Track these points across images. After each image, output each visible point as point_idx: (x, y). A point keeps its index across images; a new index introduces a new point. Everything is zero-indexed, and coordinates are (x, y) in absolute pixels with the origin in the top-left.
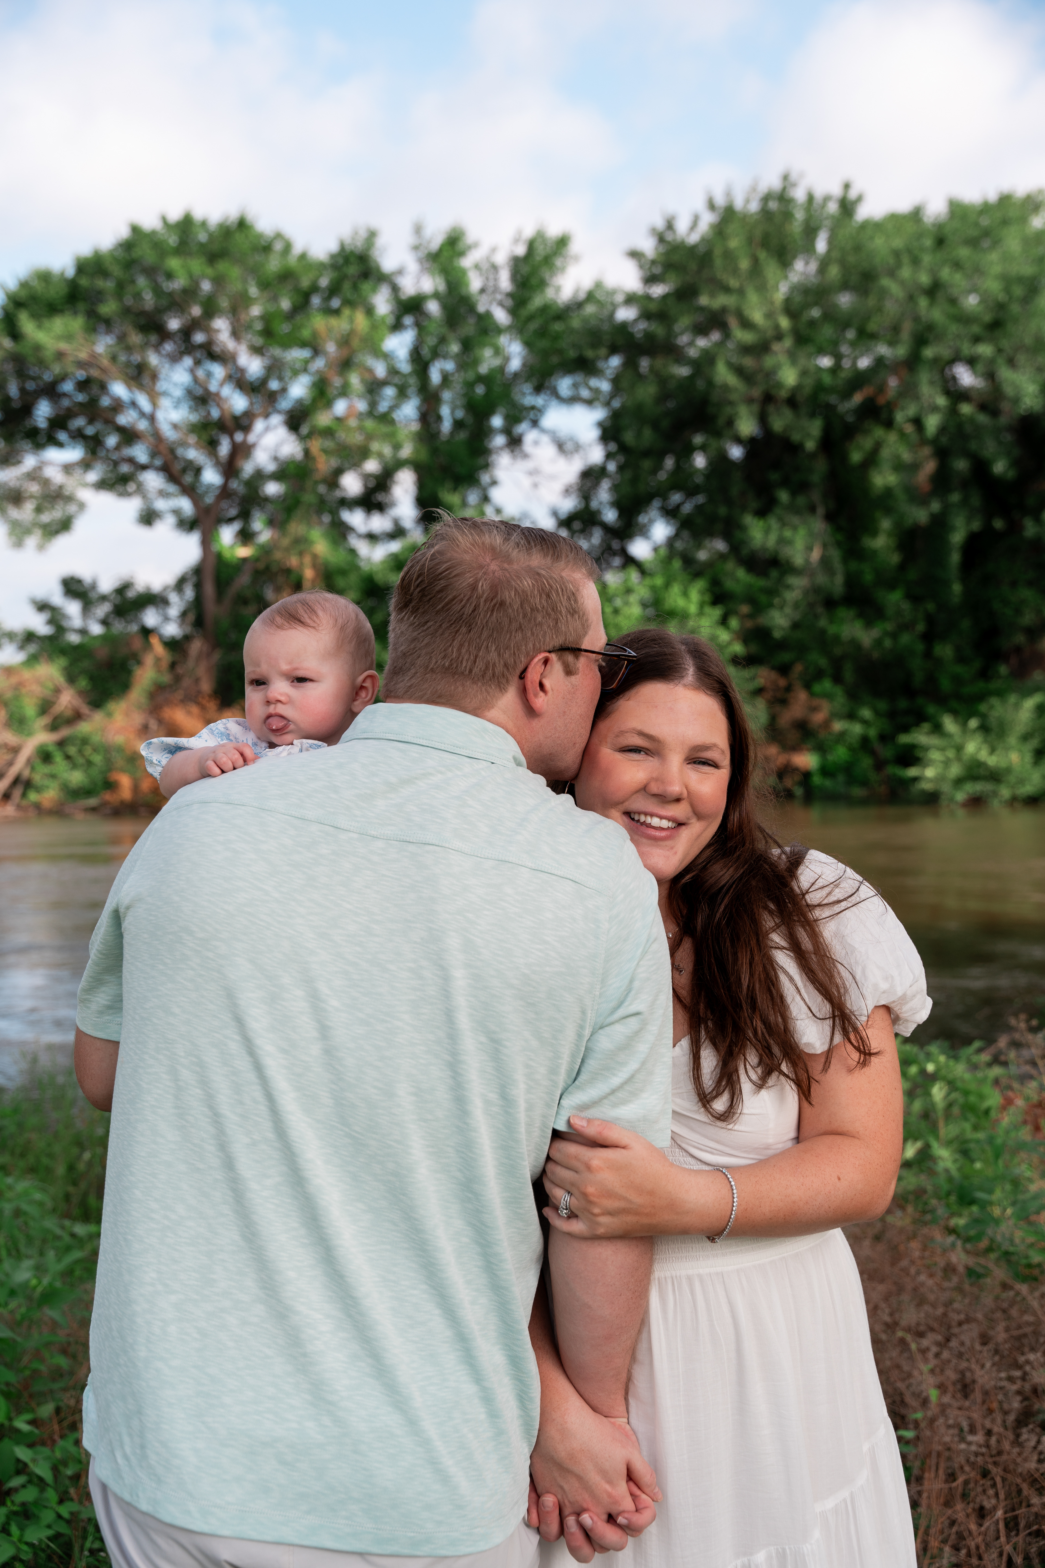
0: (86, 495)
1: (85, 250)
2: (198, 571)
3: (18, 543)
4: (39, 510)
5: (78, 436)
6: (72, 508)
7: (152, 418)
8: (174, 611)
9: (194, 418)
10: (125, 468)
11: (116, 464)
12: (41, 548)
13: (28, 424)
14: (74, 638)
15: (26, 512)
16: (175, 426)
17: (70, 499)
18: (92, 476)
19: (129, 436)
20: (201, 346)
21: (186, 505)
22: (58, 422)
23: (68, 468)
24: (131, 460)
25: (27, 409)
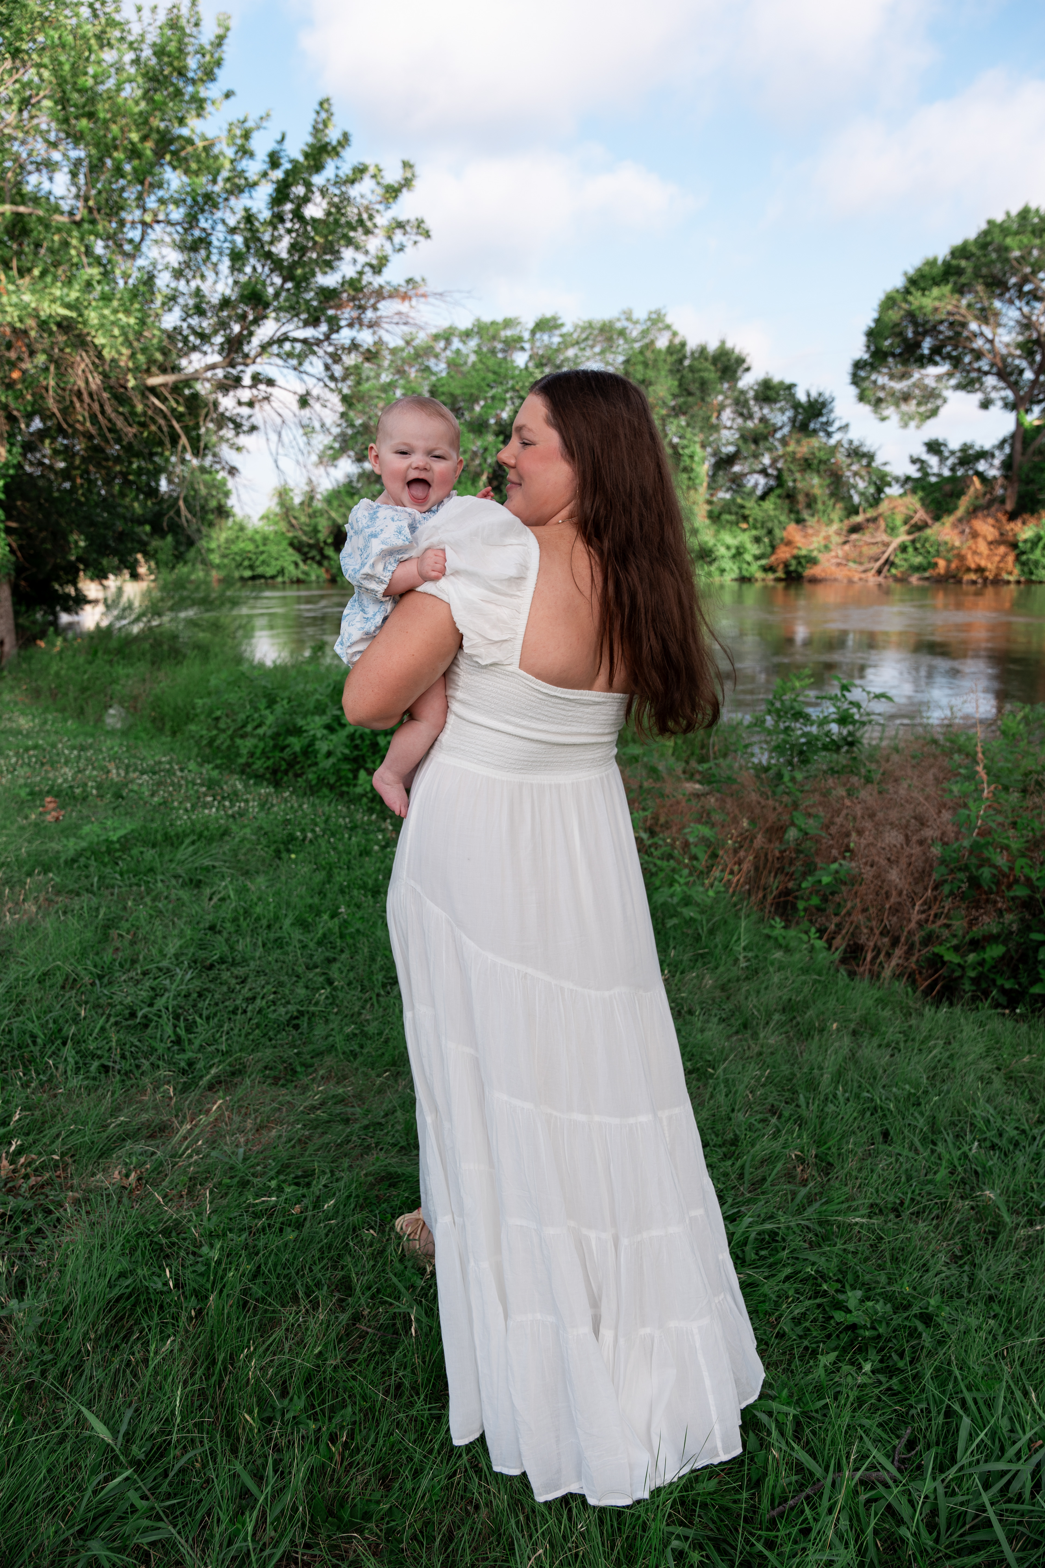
0: (948, 393)
1: (958, 241)
2: (1013, 436)
3: (905, 425)
4: (919, 404)
5: (949, 357)
6: (939, 402)
7: (991, 342)
8: (997, 462)
9: (1020, 338)
10: (974, 375)
11: (968, 372)
12: (918, 427)
13: (919, 352)
14: (933, 479)
15: (911, 407)
16: (1007, 345)
17: (939, 396)
18: (953, 382)
19: (978, 355)
20: (1029, 292)
21: (1009, 394)
22: (936, 350)
23: (939, 378)
24: (979, 370)
25: (918, 345)
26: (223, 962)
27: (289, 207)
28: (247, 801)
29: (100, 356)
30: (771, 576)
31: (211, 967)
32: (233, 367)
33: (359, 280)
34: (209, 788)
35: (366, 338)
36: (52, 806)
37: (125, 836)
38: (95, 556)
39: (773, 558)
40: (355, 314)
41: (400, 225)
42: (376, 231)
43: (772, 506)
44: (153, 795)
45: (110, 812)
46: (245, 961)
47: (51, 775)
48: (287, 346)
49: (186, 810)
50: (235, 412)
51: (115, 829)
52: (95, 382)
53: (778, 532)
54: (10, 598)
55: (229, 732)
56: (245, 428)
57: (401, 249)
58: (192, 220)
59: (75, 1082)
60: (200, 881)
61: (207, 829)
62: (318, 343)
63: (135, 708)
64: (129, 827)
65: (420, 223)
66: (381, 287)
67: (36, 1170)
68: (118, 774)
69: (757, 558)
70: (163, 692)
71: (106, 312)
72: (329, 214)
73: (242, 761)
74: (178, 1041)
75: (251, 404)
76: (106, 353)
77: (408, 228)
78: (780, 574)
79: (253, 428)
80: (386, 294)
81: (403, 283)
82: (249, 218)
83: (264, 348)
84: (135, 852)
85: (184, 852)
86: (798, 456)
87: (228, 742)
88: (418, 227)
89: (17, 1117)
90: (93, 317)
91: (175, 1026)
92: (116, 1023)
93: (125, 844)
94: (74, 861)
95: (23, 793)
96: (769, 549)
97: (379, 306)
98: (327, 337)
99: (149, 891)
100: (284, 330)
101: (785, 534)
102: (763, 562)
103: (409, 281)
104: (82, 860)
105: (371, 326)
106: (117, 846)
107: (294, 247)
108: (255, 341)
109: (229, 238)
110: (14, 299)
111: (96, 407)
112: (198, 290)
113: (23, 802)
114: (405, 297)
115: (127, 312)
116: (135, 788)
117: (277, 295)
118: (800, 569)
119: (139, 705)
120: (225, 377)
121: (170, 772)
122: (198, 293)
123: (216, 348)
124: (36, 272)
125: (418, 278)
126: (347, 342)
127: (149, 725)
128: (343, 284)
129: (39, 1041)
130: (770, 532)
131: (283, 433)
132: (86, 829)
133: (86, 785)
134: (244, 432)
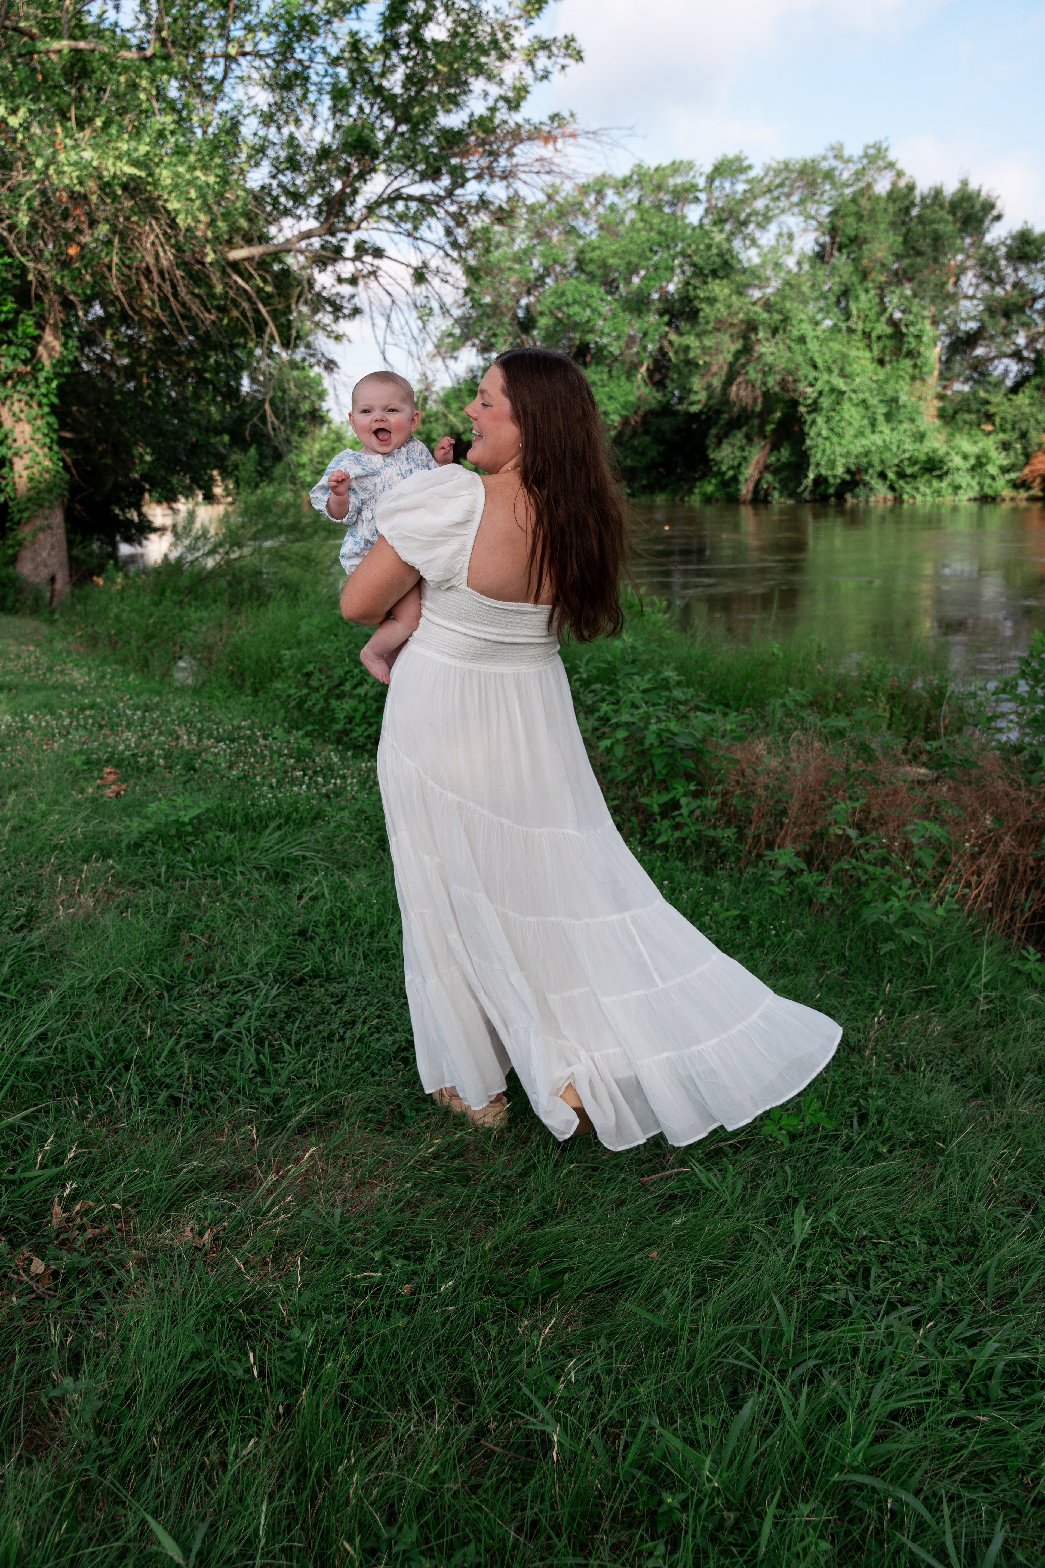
26: (316, 977)
27: (405, 28)
28: (344, 777)
29: (173, 224)
30: (1023, 494)
31: (301, 981)
32: (333, 234)
33: (491, 119)
34: (298, 760)
35: (498, 192)
36: (112, 777)
37: (197, 817)
38: (163, 473)
39: (1026, 471)
40: (484, 162)
41: (545, 45)
42: (514, 54)
43: (1026, 401)
44: (230, 768)
45: (180, 787)
46: (342, 976)
47: (110, 740)
48: (400, 206)
49: (271, 787)
50: (334, 291)
51: (186, 808)
52: (167, 257)
53: (1033, 435)
54: (63, 525)
55: (323, 692)
56: (346, 312)
57: (545, 76)
58: (285, 50)
59: (139, 1115)
60: (288, 875)
61: (296, 810)
62: (438, 200)
63: (210, 660)
64: (204, 806)
65: (569, 41)
66: (518, 126)
67: (93, 1221)
68: (190, 741)
69: (1005, 470)
70: (244, 641)
71: (181, 169)
72: (454, 35)
73: (338, 727)
74: (262, 1071)
75: (353, 281)
76: (180, 220)
77: (554, 49)
78: (1037, 492)
79: (356, 311)
80: (524, 135)
81: (546, 120)
82: (355, 45)
83: (371, 209)
84: (210, 836)
85: (268, 838)
87: (322, 704)
88: (568, 47)
89: (72, 1154)
90: (165, 176)
91: (258, 1053)
92: (188, 1046)
93: (199, 825)
94: (138, 845)
95: (78, 761)
96: (1021, 459)
97: (516, 150)
98: (450, 193)
99: (226, 885)
100: (396, 185)
101: (1044, 438)
102: (1013, 475)
103: (554, 117)
104: (148, 845)
105: (504, 177)
106: (189, 828)
107: (409, 80)
108: (361, 201)
109: (330, 71)
110: (73, 157)
111: (167, 288)
112: (292, 137)
113: (78, 773)
114: (549, 138)
115: (206, 168)
116: (211, 759)
117: (388, 141)
119: (214, 657)
120: (323, 247)
121: (250, 739)
122: (292, 141)
123: (312, 211)
124: (98, 123)
125: (565, 114)
126: (475, 199)
127: (226, 681)
128: (470, 125)
129: (97, 1063)
130: (1024, 435)
131: (393, 316)
132: (153, 807)
133: (152, 753)
134: (345, 316)
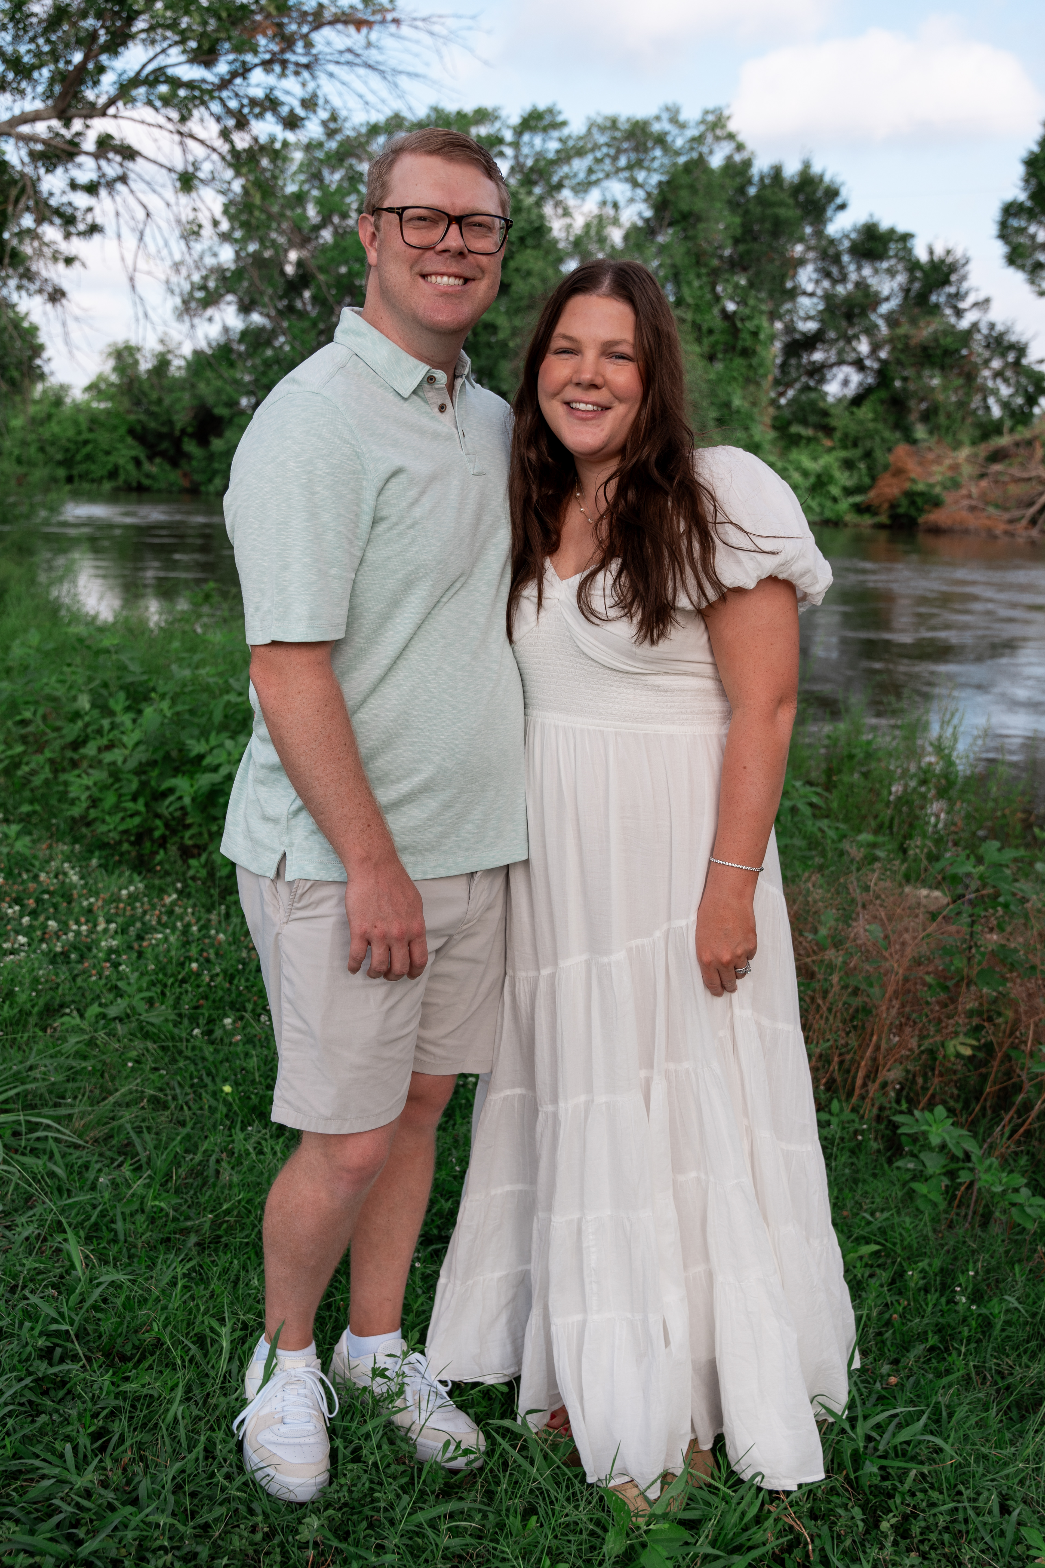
30: (867, 520)
32: (66, 121)
35: (290, 90)
39: (872, 494)
40: (276, 47)
43: (870, 415)
50: (65, 199)
53: (879, 454)
56: (81, 227)
62: (213, 90)
66: (320, 6)
69: (848, 492)
73: (73, 813)
75: (92, 189)
78: (883, 519)
79: (94, 229)
80: (328, 18)
83: (123, 90)
86: (913, 342)
96: (867, 480)
97: (316, 37)
98: (228, 83)
100: (159, 62)
101: (891, 458)
102: (858, 499)
105: (300, 69)
108: (108, 81)
114: (361, 25)
118: (913, 512)
120: (51, 137)
123: (40, 89)
126: (260, 94)
130: (868, 455)
131: (147, 233)
134: (79, 234)
